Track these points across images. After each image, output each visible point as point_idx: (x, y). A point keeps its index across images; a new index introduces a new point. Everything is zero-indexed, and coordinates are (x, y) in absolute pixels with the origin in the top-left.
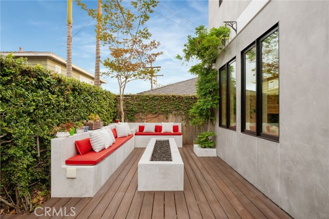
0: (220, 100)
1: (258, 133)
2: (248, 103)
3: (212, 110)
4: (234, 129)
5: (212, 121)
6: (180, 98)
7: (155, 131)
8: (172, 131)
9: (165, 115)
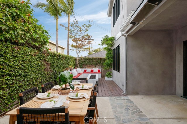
1: (119, 71)
5: (111, 68)
6: (100, 58)
7: (91, 72)
8: (97, 72)
9: (95, 65)
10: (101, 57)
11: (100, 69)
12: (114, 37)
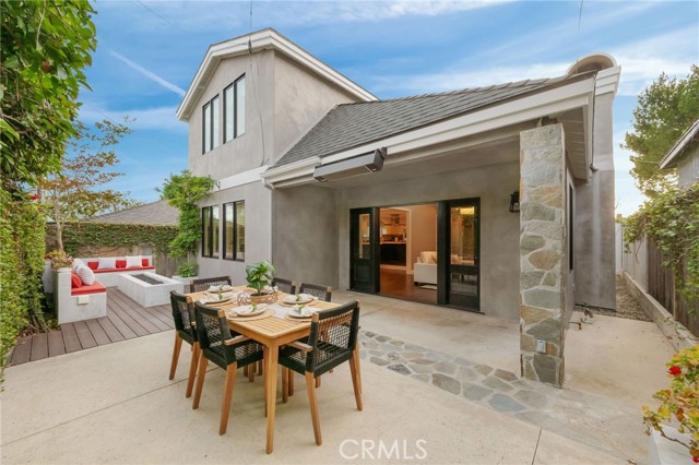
0: (203, 234)
1: (234, 258)
2: (227, 233)
3: (194, 243)
4: (217, 258)
5: (194, 252)
6: (149, 227)
7: (117, 267)
8: (141, 266)
9: (130, 248)
10: (151, 224)
11: (150, 258)
12: (212, 178)
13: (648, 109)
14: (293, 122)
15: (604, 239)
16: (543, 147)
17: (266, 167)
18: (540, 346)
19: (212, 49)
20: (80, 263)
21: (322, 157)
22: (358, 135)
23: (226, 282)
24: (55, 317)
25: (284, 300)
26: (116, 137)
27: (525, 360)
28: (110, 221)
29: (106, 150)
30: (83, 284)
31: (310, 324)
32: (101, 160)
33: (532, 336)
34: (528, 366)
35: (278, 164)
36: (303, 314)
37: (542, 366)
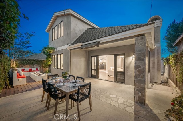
1: (60, 69)
3: (50, 64)
4: (56, 68)
6: (38, 60)
7: (29, 70)
8: (36, 70)
9: (33, 65)
11: (38, 68)
12: (55, 47)
13: (171, 29)
14: (76, 33)
15: (158, 64)
16: (141, 42)
17: (69, 45)
18: (140, 94)
19: (55, 14)
20: (20, 70)
21: (83, 43)
22: (93, 37)
23: (57, 76)
24: (12, 84)
25: (72, 81)
26: (30, 37)
27: (135, 98)
28: (28, 59)
29: (27, 40)
30: (20, 75)
31: (78, 89)
32: (26, 43)
33: (137, 91)
34: (136, 99)
35: (72, 44)
36: (76, 86)
37: (140, 99)
